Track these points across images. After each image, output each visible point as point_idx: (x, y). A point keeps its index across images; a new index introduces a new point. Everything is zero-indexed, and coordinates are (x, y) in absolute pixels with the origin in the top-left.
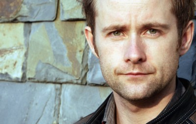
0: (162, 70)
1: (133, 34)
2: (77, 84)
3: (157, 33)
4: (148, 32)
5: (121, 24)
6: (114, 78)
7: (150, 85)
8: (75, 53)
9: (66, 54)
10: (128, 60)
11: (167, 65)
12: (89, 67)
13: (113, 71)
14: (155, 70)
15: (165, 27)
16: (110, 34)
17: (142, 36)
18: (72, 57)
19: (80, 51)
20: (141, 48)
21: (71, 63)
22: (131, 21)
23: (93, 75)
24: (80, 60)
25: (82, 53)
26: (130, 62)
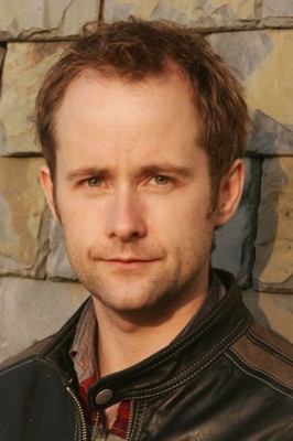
0: (178, 253)
1: (123, 185)
2: (28, 277)
3: (169, 185)
4: (153, 182)
5: (101, 164)
6: (88, 265)
7: (155, 282)
8: (26, 218)
9: (8, 221)
10: (113, 235)
11: (188, 243)
12: (51, 246)
13: (85, 254)
14: (165, 252)
15: (185, 172)
16: (81, 183)
17: (140, 188)
18: (20, 225)
19: (35, 215)
20: (136, 211)
21: (18, 237)
22: (118, 160)
23: (59, 261)
24: (35, 233)
25: (39, 218)
26: (115, 238)
